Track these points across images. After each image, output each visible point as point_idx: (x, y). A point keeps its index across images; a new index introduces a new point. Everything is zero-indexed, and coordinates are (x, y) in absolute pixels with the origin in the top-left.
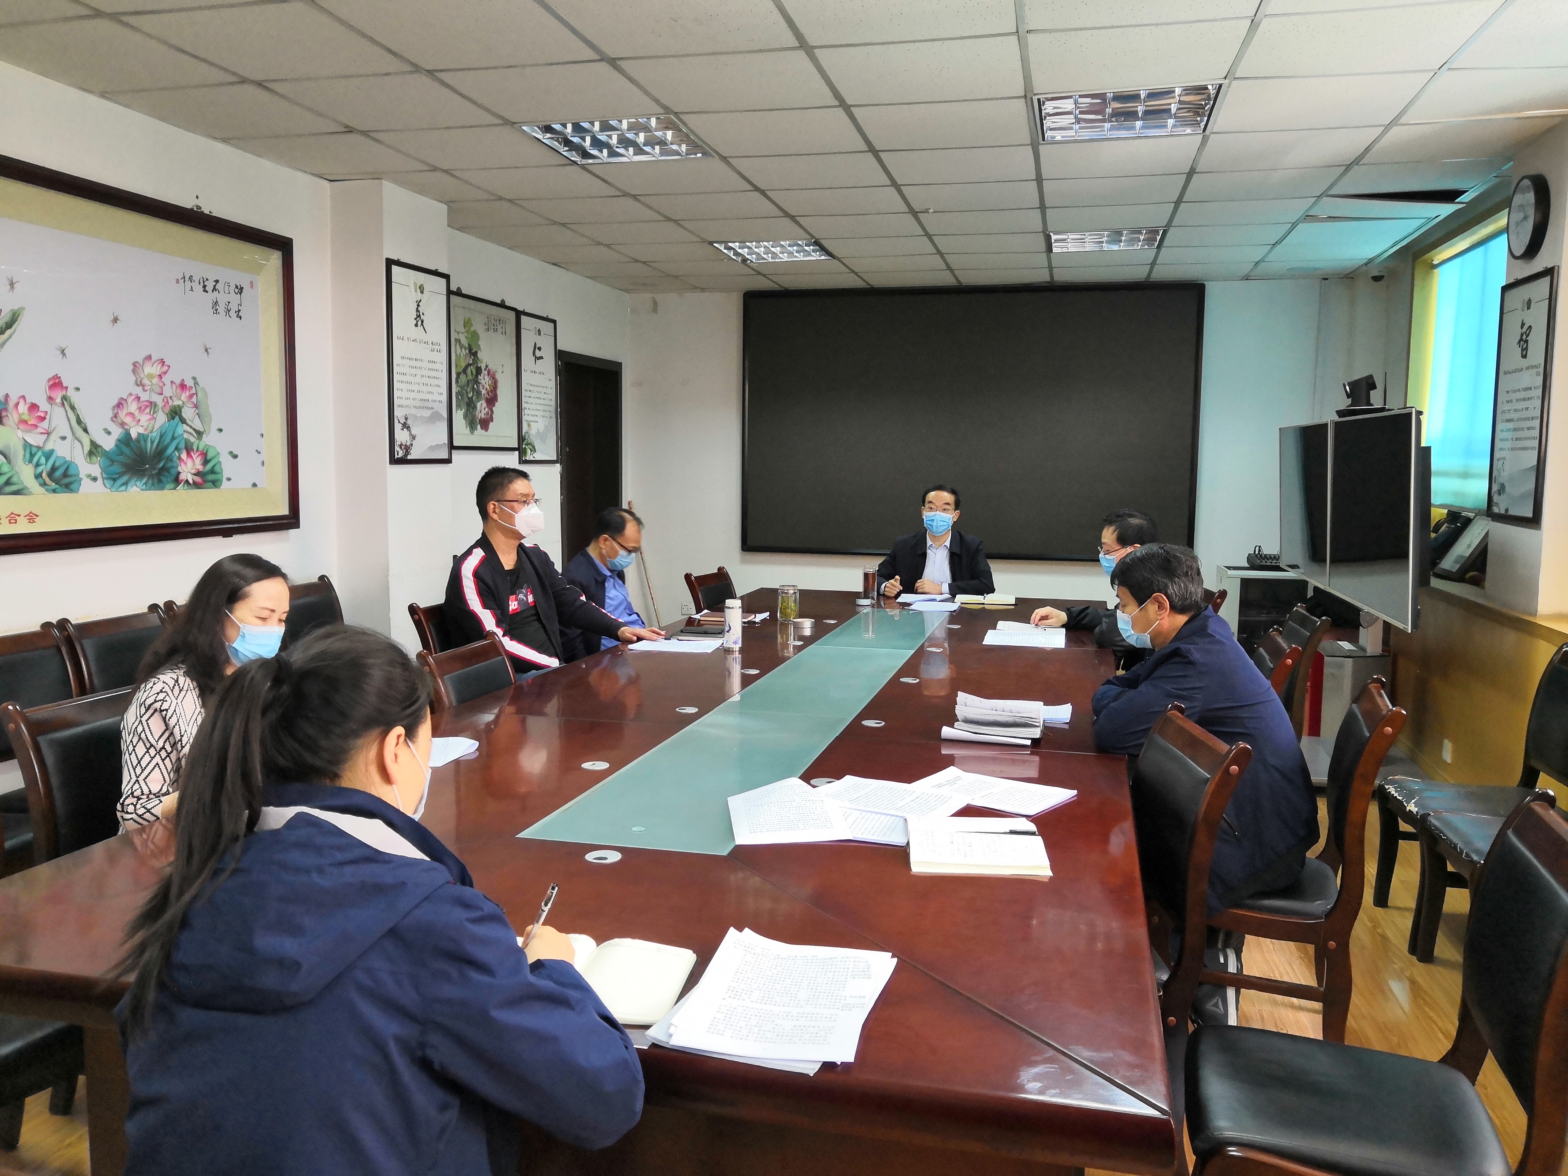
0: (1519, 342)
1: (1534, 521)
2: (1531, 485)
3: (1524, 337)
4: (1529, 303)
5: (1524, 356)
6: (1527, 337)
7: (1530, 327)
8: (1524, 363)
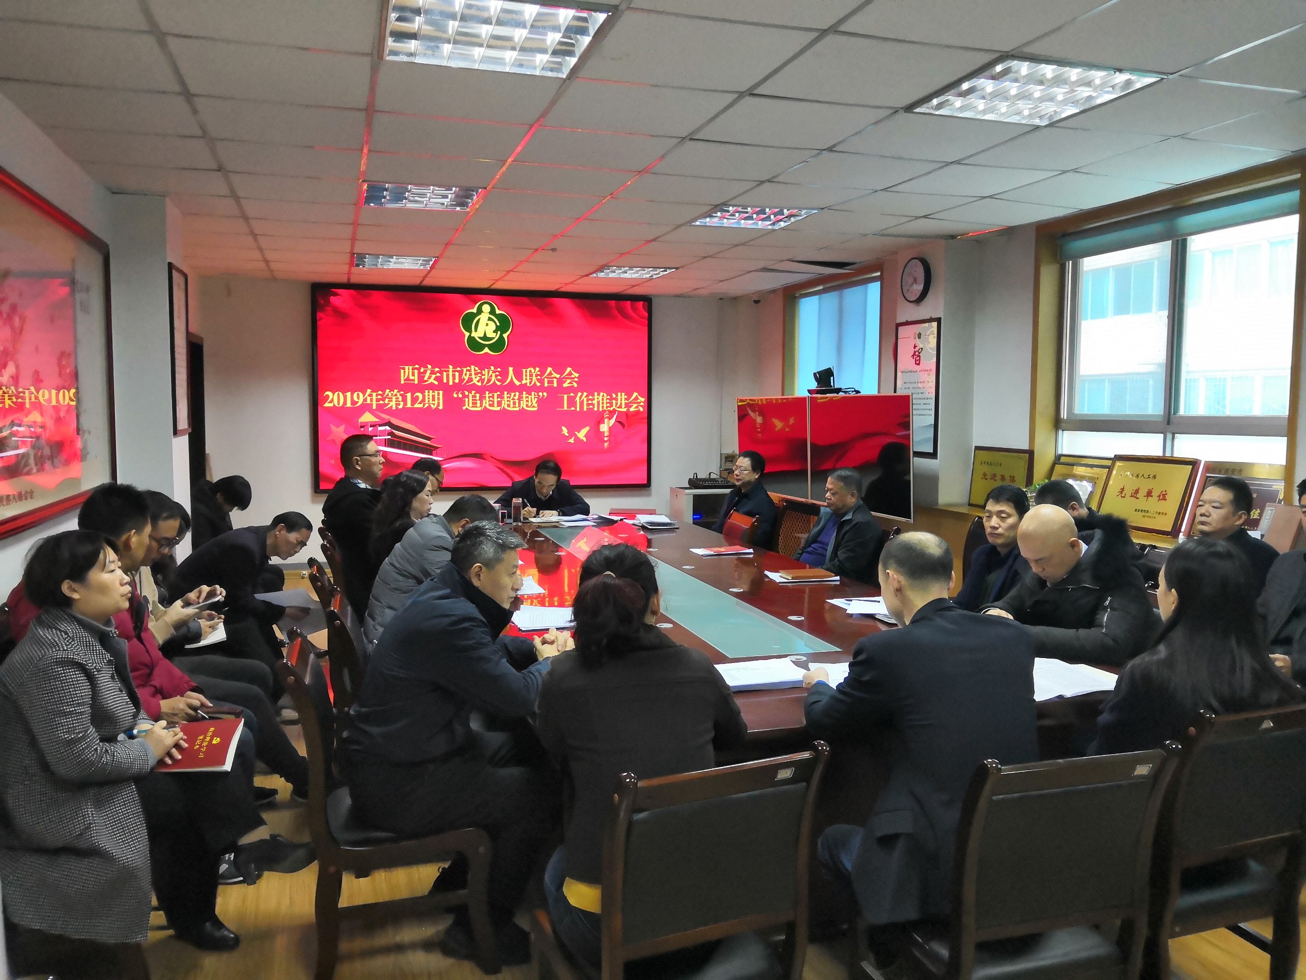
0: (913, 356)
1: (933, 455)
2: (932, 435)
3: (917, 353)
4: (919, 336)
5: (919, 364)
6: (919, 353)
7: (922, 349)
8: (917, 368)
